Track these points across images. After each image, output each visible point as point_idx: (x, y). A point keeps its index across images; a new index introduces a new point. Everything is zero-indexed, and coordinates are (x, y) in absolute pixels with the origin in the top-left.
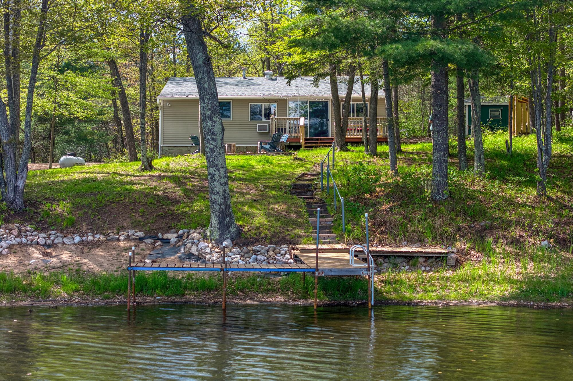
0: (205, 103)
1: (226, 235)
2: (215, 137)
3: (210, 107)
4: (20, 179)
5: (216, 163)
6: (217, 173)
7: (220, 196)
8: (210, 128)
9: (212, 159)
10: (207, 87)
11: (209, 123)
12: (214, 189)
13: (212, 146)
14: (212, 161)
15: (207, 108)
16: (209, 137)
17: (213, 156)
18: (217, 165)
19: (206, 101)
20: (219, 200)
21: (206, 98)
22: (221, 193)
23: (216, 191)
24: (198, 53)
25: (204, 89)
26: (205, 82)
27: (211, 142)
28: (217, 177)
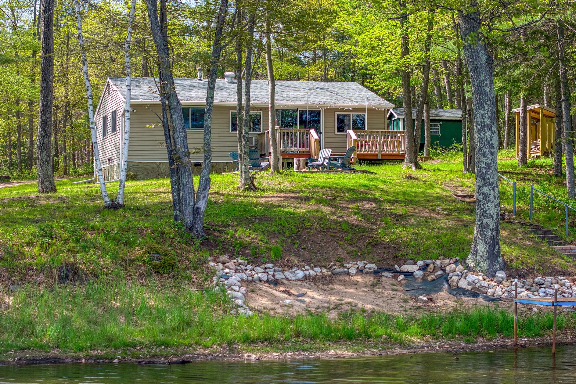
0: (484, 110)
1: (496, 265)
2: (492, 150)
3: (489, 115)
4: (202, 199)
5: (492, 180)
6: (492, 192)
7: (493, 219)
8: (489, 139)
9: (487, 176)
10: (488, 91)
11: (488, 133)
12: (488, 212)
13: (489, 161)
14: (488, 179)
15: (487, 116)
16: (487, 151)
17: (489, 173)
18: (493, 183)
19: (486, 107)
20: (492, 225)
21: (486, 104)
22: (495, 216)
23: (490, 214)
24: (480, 51)
25: (485, 94)
26: (487, 85)
27: (489, 156)
28: (491, 197)
